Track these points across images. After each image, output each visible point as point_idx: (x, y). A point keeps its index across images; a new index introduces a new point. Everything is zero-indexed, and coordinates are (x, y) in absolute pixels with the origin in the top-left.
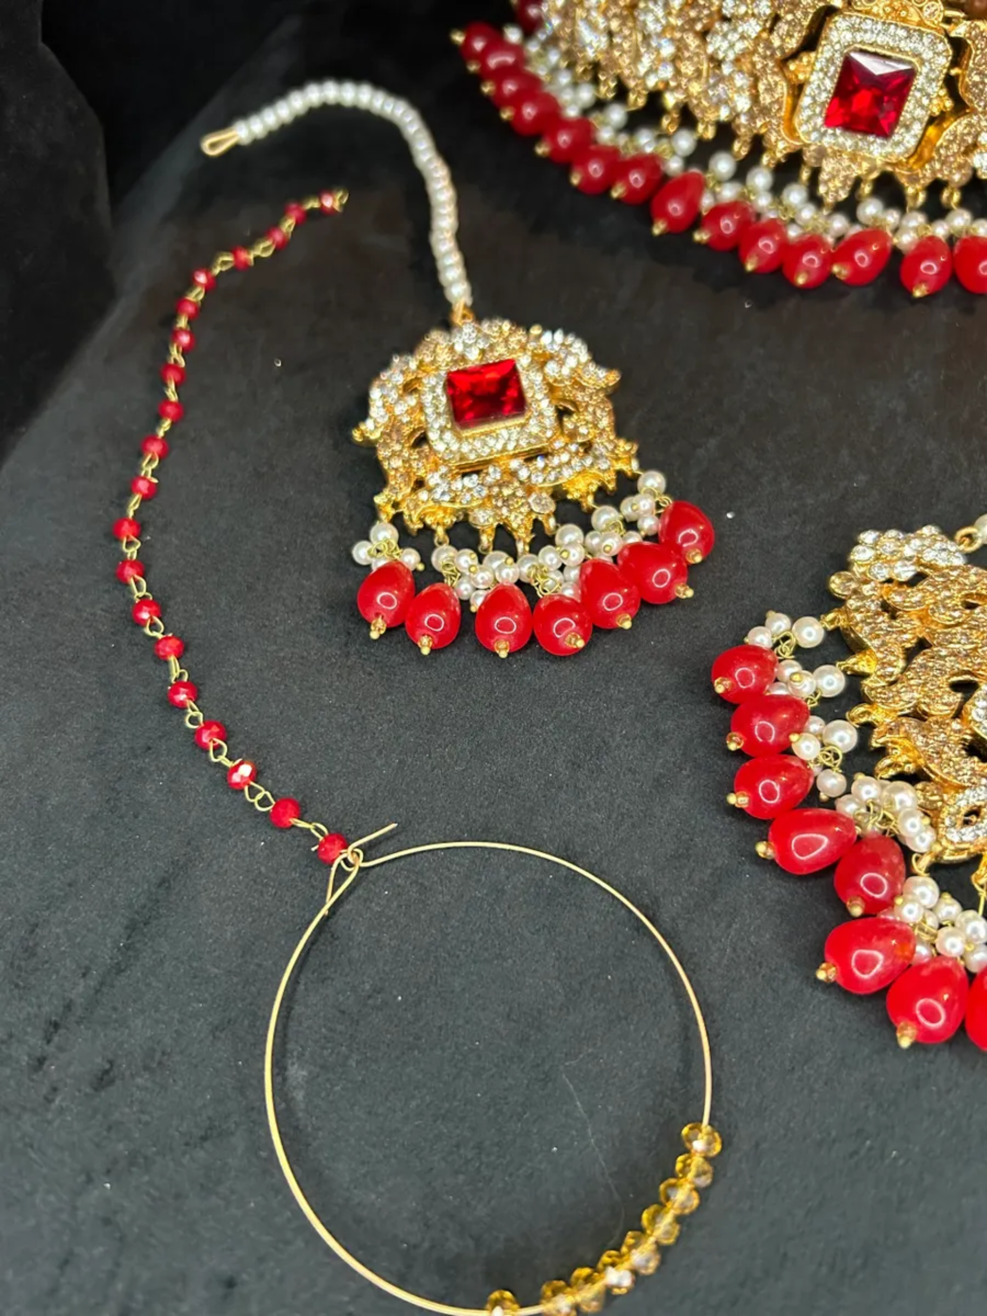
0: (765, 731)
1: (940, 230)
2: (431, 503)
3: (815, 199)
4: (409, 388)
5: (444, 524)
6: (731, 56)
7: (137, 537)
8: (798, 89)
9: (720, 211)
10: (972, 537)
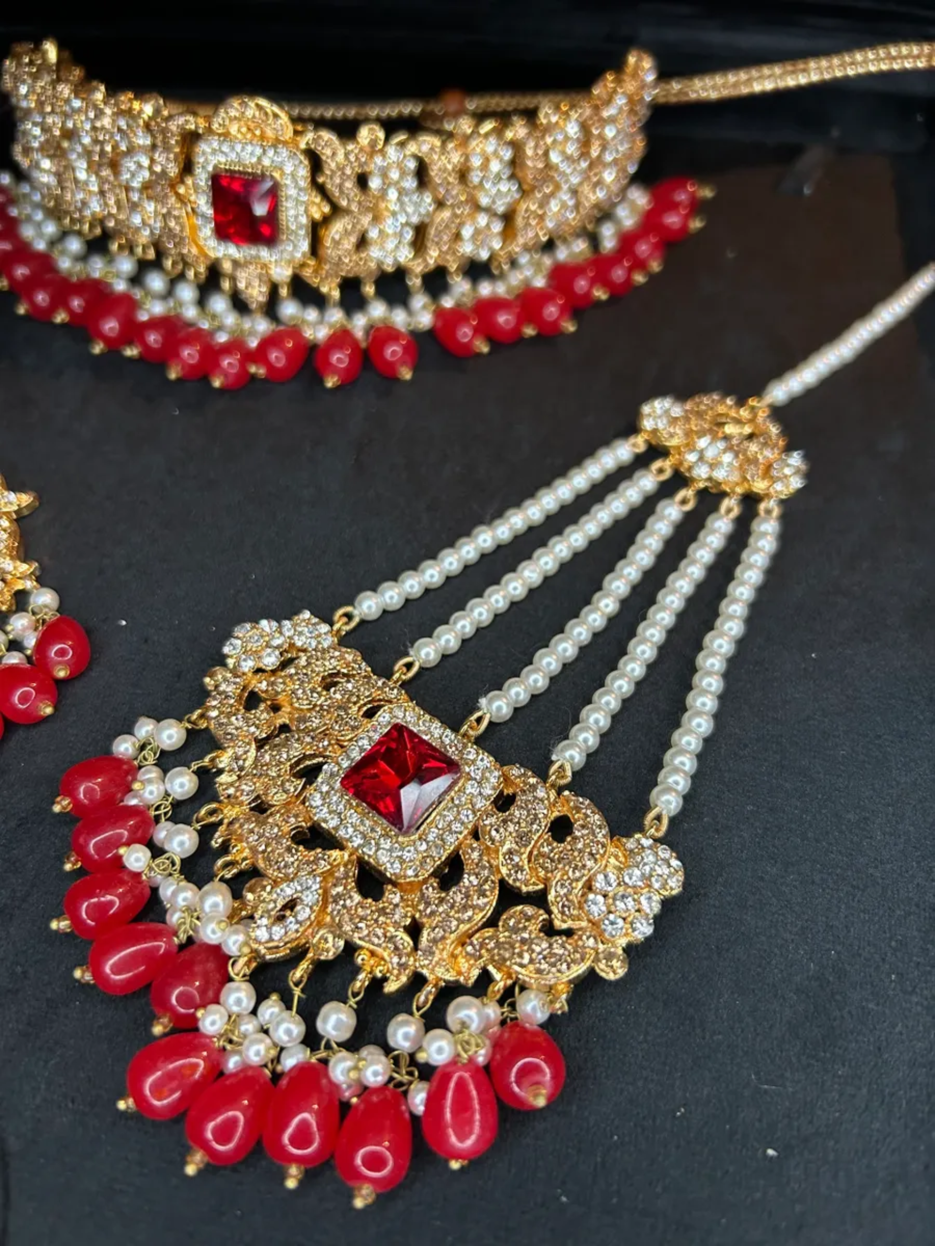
1: (359, 324)
3: (240, 305)
9: (150, 325)
10: (349, 616)
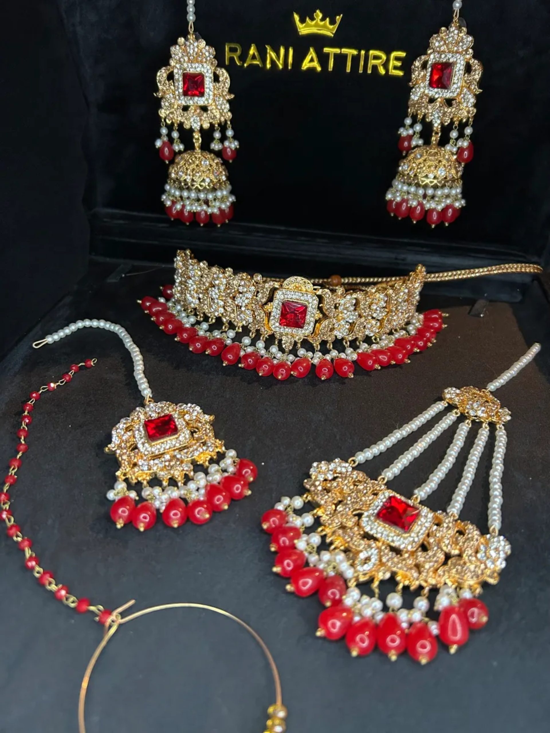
0: (284, 542)
1: (328, 357)
2: (140, 472)
3: (281, 349)
4: (128, 429)
5: (146, 480)
6: (244, 304)
7: (9, 500)
8: (269, 315)
9: (247, 356)
10: (354, 461)
